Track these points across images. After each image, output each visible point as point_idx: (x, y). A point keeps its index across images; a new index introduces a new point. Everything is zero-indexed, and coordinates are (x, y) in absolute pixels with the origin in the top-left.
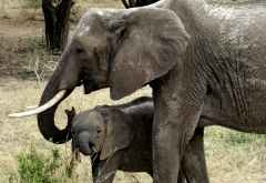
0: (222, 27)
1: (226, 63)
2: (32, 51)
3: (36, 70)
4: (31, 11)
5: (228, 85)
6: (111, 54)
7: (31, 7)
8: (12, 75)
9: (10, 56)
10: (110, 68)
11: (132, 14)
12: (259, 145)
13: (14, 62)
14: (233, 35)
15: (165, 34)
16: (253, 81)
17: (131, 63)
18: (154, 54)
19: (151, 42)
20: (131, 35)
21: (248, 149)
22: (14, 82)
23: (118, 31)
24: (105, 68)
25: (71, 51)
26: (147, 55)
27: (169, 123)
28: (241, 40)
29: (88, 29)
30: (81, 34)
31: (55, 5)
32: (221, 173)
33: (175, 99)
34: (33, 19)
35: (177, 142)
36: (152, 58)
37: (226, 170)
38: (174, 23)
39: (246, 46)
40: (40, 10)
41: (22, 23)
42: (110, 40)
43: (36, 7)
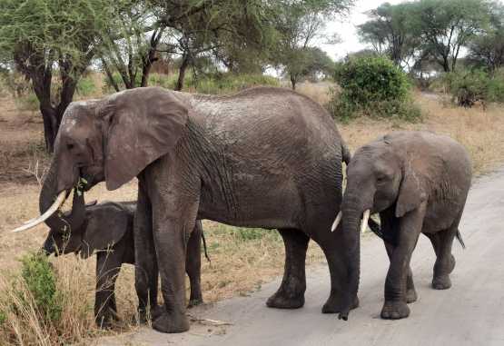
0: (208, 122)
1: (214, 157)
2: (32, 154)
3: (36, 173)
4: (29, 113)
5: (217, 179)
6: (104, 142)
7: (28, 109)
8: (11, 179)
9: (8, 161)
10: (104, 157)
11: (119, 98)
12: (270, 240)
13: (13, 166)
14: (219, 131)
15: (162, 111)
16: (241, 176)
17: (128, 147)
18: (153, 132)
19: (146, 122)
20: (120, 120)
21: (258, 246)
22: (13, 187)
23: (107, 117)
24: (101, 158)
25: (61, 150)
26: (143, 135)
27: (168, 218)
28: (227, 135)
29: (74, 122)
30: (68, 130)
31: (54, 106)
32: (233, 270)
33: (170, 193)
34: (30, 121)
35: (178, 236)
36: (152, 137)
37: (238, 267)
38: (169, 98)
39: (233, 142)
40: (39, 112)
41: (20, 126)
42: (100, 127)
43: (36, 109)
